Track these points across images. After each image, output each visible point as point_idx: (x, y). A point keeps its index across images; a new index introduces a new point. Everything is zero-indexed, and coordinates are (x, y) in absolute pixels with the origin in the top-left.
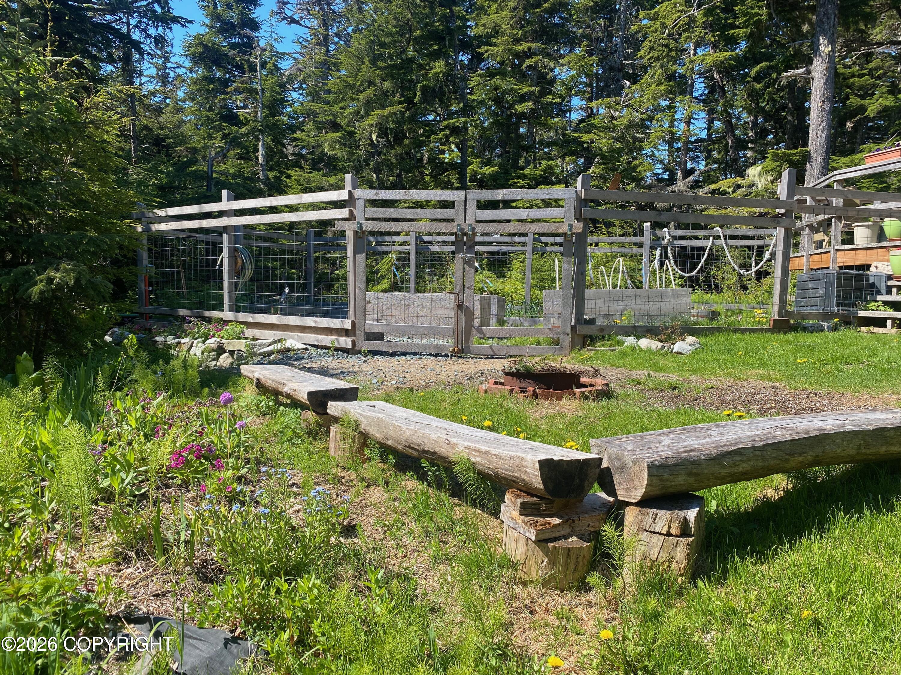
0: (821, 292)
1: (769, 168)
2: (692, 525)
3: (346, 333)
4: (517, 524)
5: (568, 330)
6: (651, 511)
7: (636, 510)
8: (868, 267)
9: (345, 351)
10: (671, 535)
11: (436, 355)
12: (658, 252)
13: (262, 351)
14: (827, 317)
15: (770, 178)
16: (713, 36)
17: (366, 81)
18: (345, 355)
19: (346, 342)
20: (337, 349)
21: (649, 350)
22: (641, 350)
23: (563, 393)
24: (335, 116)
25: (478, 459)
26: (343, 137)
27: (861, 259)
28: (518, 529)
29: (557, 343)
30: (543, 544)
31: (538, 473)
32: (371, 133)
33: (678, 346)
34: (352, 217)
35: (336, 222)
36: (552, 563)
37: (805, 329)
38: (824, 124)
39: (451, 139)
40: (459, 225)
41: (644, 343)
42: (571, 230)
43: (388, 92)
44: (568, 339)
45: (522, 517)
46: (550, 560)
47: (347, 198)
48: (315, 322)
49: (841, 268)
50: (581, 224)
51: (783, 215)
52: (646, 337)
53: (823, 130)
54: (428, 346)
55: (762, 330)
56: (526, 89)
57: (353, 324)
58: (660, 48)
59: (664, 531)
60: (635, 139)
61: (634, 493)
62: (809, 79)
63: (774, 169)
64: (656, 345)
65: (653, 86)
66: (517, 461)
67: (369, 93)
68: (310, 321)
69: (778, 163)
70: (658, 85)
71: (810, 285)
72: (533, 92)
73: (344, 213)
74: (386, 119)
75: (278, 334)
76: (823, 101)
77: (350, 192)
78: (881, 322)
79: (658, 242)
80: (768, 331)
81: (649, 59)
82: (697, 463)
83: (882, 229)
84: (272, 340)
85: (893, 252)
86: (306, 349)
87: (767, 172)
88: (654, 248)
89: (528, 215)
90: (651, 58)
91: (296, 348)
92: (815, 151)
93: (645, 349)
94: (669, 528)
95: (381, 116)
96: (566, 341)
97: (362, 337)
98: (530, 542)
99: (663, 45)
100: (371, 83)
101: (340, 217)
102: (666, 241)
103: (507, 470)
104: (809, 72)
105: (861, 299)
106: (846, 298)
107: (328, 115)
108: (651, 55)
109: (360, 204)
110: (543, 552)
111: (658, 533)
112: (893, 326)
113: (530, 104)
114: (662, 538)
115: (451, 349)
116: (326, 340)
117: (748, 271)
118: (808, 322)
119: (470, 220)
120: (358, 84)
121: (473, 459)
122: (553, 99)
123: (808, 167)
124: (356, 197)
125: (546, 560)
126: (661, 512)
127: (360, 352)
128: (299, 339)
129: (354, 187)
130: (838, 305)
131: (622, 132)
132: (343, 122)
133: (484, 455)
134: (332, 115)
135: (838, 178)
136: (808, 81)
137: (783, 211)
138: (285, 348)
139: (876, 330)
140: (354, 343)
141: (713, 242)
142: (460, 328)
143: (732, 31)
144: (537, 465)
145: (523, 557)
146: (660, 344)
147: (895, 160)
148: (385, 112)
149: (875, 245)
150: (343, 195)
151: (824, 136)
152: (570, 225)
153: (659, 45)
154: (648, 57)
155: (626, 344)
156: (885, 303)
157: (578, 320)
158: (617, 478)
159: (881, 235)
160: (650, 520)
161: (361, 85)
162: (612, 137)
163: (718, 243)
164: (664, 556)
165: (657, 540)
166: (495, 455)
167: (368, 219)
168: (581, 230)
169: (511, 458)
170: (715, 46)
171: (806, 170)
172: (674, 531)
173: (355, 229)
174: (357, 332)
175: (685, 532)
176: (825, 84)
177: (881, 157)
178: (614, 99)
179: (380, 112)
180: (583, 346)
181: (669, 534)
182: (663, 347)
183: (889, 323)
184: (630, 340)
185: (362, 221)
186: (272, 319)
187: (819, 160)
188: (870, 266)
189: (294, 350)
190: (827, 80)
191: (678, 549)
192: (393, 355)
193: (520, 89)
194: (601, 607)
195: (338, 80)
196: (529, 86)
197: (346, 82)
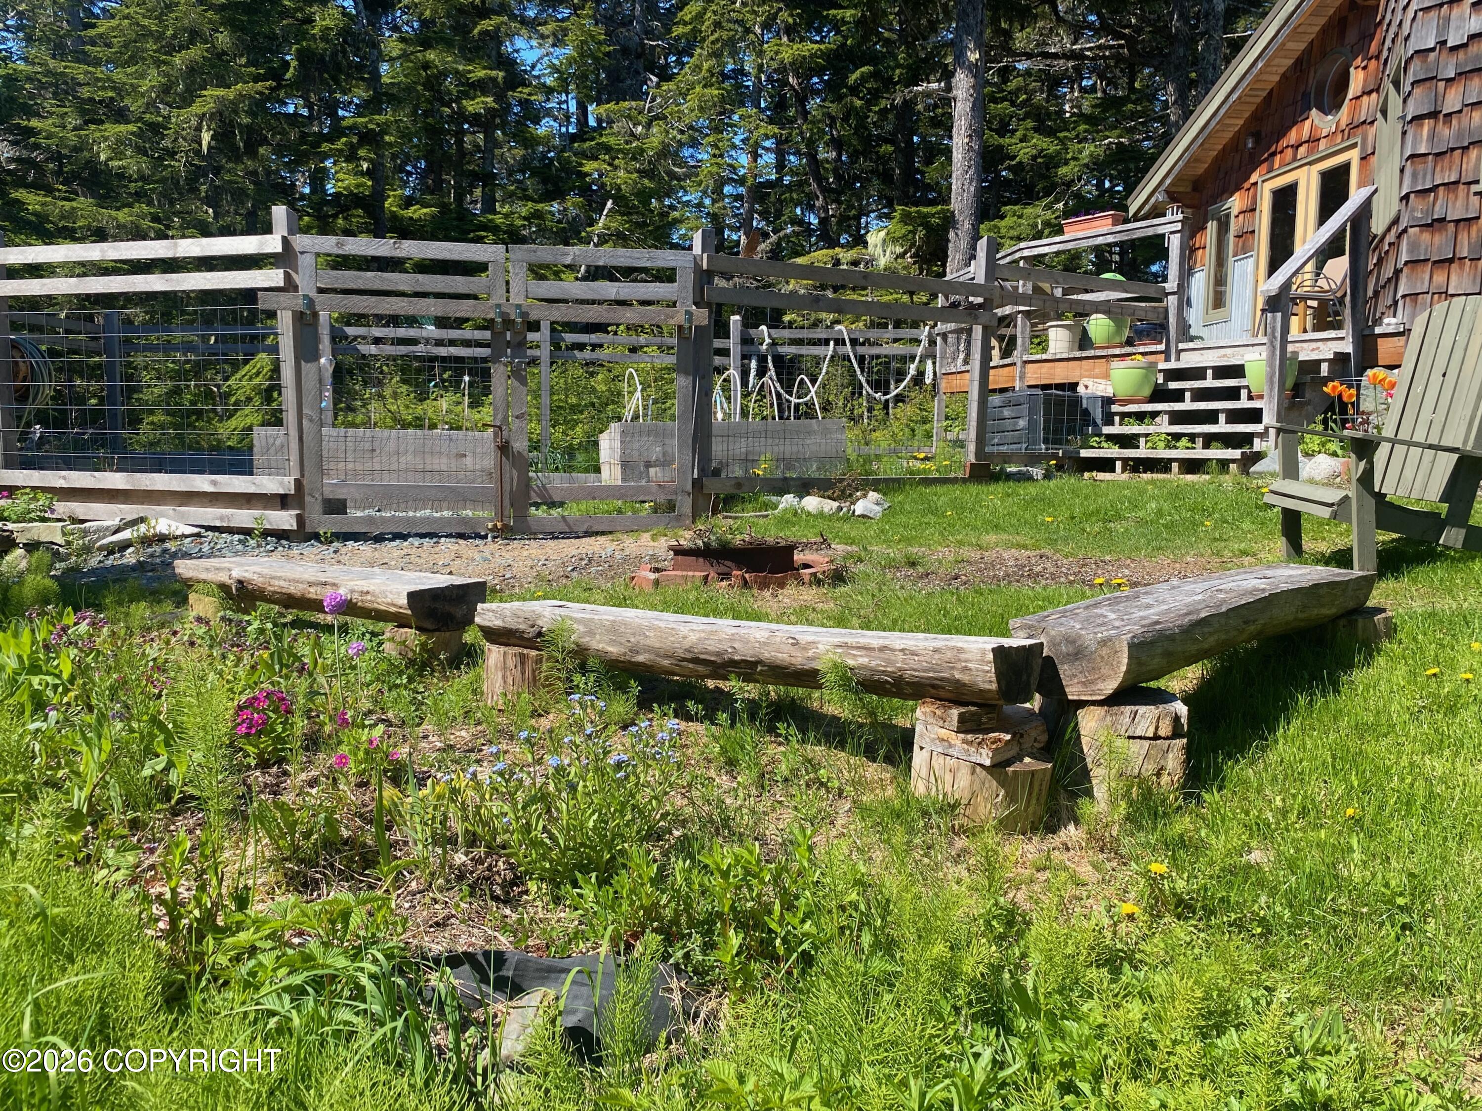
0: (1022, 423)
1: (897, 235)
2: (1184, 721)
3: (282, 501)
4: (950, 746)
5: (689, 487)
6: (1128, 709)
7: (1099, 711)
8: (1074, 386)
9: (281, 535)
10: (1159, 738)
11: (461, 536)
12: (754, 364)
13: (105, 541)
14: (1033, 459)
15: (899, 250)
16: (791, 15)
17: (185, 30)
18: (284, 542)
19: (285, 519)
20: (266, 533)
21: (821, 514)
22: (809, 514)
23: (785, 578)
24: (119, 89)
25: (864, 661)
26: (139, 134)
27: (1060, 374)
28: (955, 754)
29: (671, 507)
30: (999, 770)
31: (991, 668)
32: (199, 129)
33: (860, 508)
34: (290, 286)
35: (260, 293)
36: (1011, 797)
37: (1009, 477)
38: (972, 171)
39: (362, 153)
40: (498, 306)
41: (812, 503)
42: (690, 320)
43: (224, 53)
44: (689, 501)
45: (961, 736)
46: (1007, 792)
47: (279, 249)
48: (214, 483)
49: (1030, 387)
50: (705, 312)
51: (980, 306)
52: (809, 494)
53: (971, 180)
54: (448, 521)
55: (954, 481)
56: (481, 74)
57: (298, 483)
58: (731, 25)
59: (1150, 734)
60: (672, 175)
61: (1101, 685)
62: (949, 99)
63: (905, 236)
64: (830, 506)
65: (698, 89)
66: (949, 655)
67: (195, 52)
68: (202, 483)
69: (910, 228)
70: (705, 86)
71: (1006, 413)
72: (494, 80)
73: (273, 277)
74: (234, 106)
75: (131, 511)
76: (970, 136)
77: (284, 239)
78: (1107, 465)
79: (752, 348)
80: (964, 481)
81: (713, 43)
82: (1171, 638)
83: (1085, 331)
84: (117, 521)
85: (1116, 364)
86: (198, 535)
87: (895, 240)
88: (745, 357)
89: (618, 293)
90: (717, 40)
91: (179, 533)
92: (961, 212)
93: (814, 512)
94: (1157, 728)
95: (220, 100)
96: (685, 505)
97: (318, 507)
98: (978, 769)
99: (737, 22)
100: (194, 35)
101: (266, 285)
102: (764, 347)
103: (925, 671)
104: (949, 89)
105: (1074, 433)
106: (1055, 432)
107: (104, 88)
108: (716, 35)
109: (306, 262)
110: (999, 783)
111: (1140, 738)
112: (1124, 470)
113: (490, 99)
114: (1146, 744)
115: (490, 525)
116: (243, 517)
117: (885, 394)
118: (1012, 469)
119: (517, 298)
120: (169, 33)
121: (851, 662)
122: (530, 94)
123: (951, 235)
124: (297, 248)
125: (1002, 793)
126: (1142, 709)
127: (316, 536)
128: (181, 518)
129: (291, 231)
130: (1046, 441)
131: (650, 162)
132: (134, 106)
133: (877, 653)
134: (113, 89)
135: (1026, 253)
136: (947, 101)
137: (980, 300)
138: (155, 535)
139: (1101, 476)
140: (300, 519)
141: (835, 350)
142: (507, 487)
143: (832, 12)
144: (990, 656)
145: (966, 796)
146: (835, 504)
147: (1105, 230)
148: (230, 94)
149: (1078, 354)
150: (272, 244)
151: (972, 189)
152: (688, 313)
153: (729, 21)
154: (712, 38)
155: (781, 506)
156: (1111, 438)
157: (702, 470)
158: (1064, 670)
159: (1084, 341)
160: (1128, 720)
161: (174, 36)
162: (638, 171)
163: (841, 350)
164: (1150, 768)
165: (1138, 749)
166: (902, 650)
167: (321, 291)
168: (706, 322)
169: (936, 651)
170: (790, 30)
171: (948, 241)
172: (1162, 733)
173: (298, 308)
174: (308, 499)
175: (1176, 733)
176: (973, 109)
177: (1085, 225)
178: (634, 104)
179: (220, 92)
180: (715, 512)
181: (1156, 737)
182: (840, 509)
183: (1119, 464)
184: (788, 500)
185: (313, 294)
186: (116, 480)
187: (967, 226)
188: (1077, 384)
189: (176, 538)
190: (974, 105)
191: (1171, 755)
192: (379, 539)
193: (470, 72)
194: (1081, 848)
195: (126, 22)
196: (485, 68)
197: (143, 27)
